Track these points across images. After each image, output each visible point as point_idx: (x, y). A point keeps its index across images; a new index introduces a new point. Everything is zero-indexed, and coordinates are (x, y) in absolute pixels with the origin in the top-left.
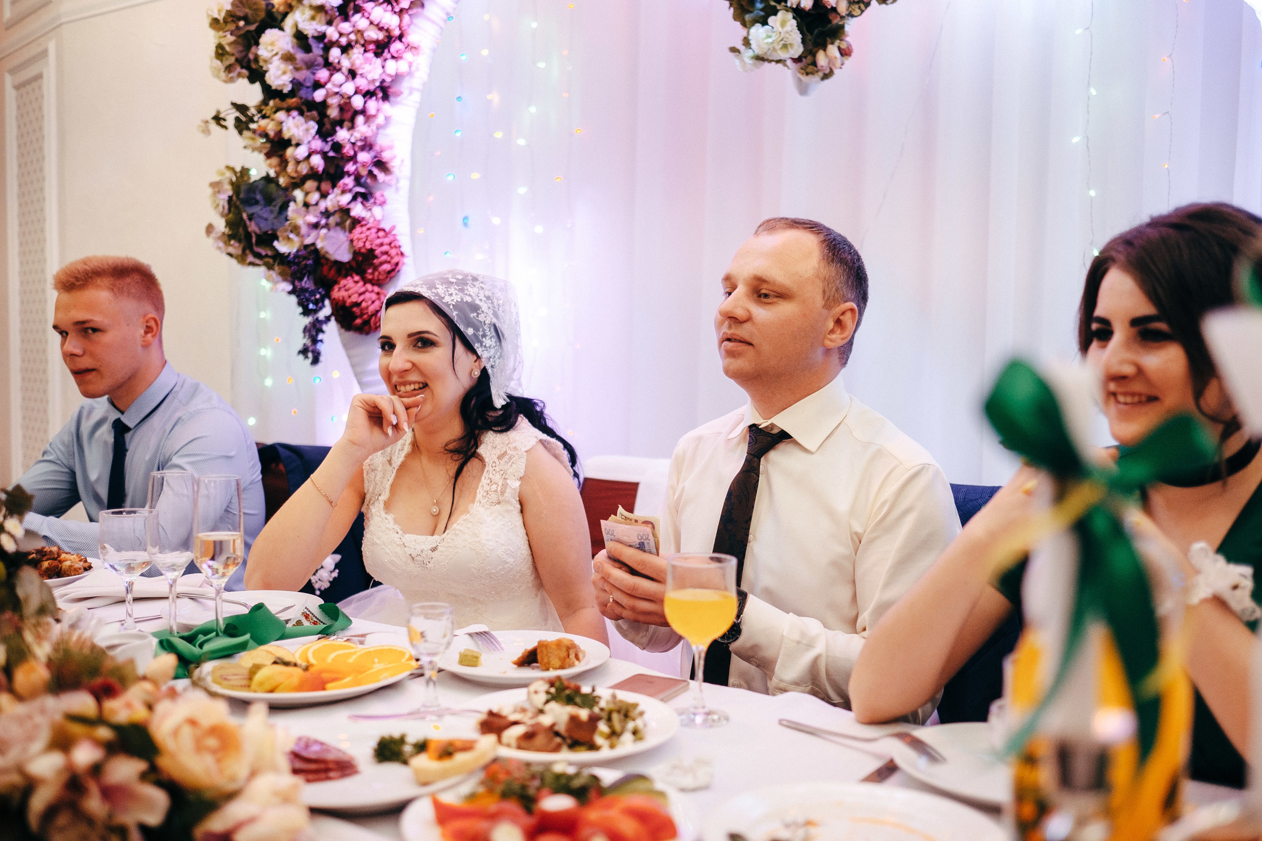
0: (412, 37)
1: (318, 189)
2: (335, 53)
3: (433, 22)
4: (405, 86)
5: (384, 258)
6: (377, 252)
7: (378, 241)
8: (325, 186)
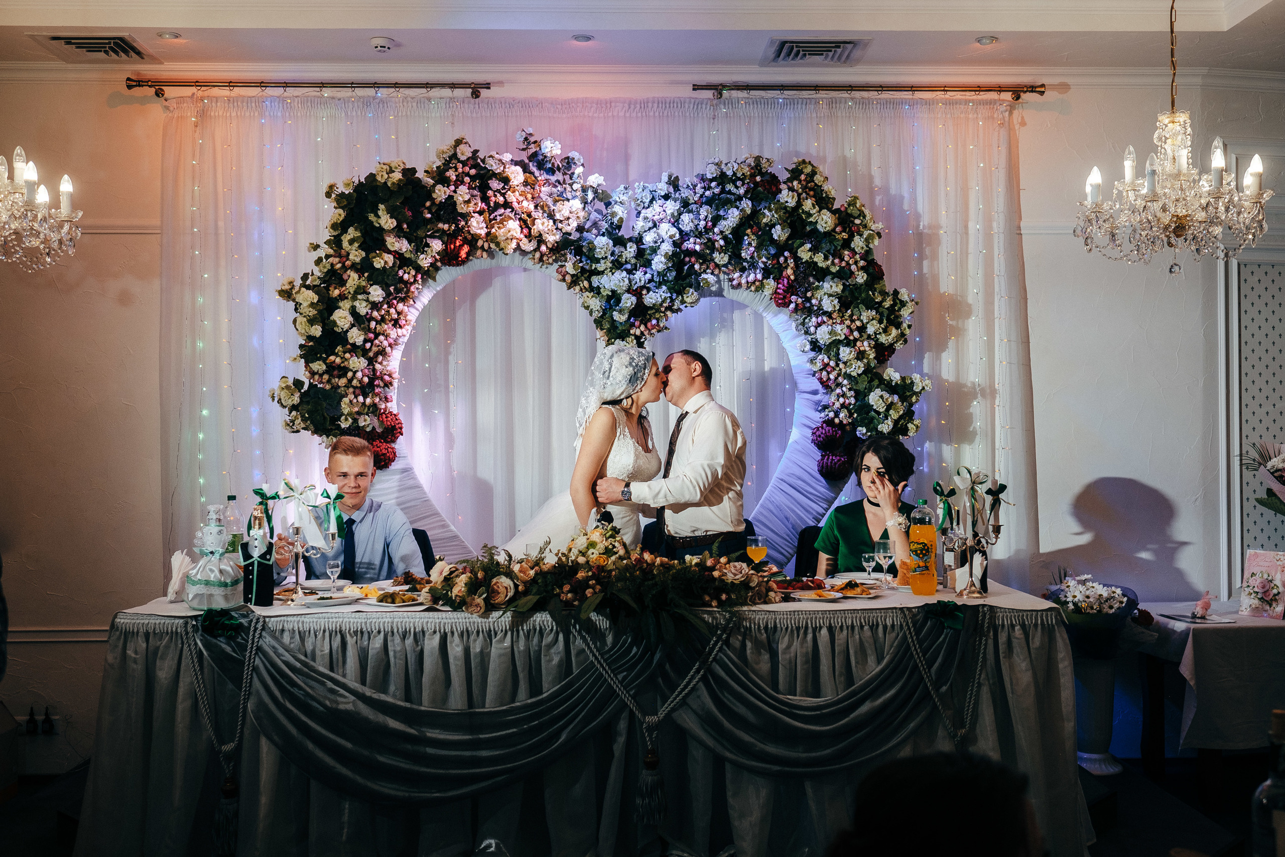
0: (409, 318)
1: (354, 393)
2: (373, 324)
3: (417, 310)
4: (401, 340)
5: (399, 430)
6: (397, 426)
7: (397, 422)
8: (358, 391)
